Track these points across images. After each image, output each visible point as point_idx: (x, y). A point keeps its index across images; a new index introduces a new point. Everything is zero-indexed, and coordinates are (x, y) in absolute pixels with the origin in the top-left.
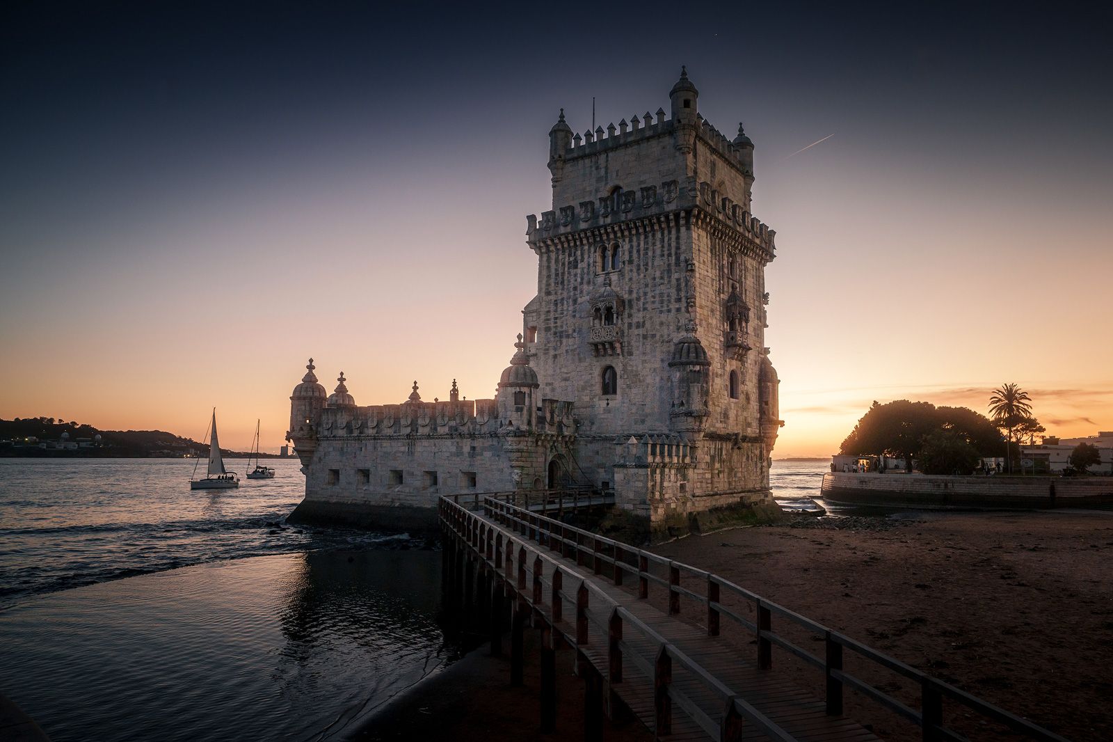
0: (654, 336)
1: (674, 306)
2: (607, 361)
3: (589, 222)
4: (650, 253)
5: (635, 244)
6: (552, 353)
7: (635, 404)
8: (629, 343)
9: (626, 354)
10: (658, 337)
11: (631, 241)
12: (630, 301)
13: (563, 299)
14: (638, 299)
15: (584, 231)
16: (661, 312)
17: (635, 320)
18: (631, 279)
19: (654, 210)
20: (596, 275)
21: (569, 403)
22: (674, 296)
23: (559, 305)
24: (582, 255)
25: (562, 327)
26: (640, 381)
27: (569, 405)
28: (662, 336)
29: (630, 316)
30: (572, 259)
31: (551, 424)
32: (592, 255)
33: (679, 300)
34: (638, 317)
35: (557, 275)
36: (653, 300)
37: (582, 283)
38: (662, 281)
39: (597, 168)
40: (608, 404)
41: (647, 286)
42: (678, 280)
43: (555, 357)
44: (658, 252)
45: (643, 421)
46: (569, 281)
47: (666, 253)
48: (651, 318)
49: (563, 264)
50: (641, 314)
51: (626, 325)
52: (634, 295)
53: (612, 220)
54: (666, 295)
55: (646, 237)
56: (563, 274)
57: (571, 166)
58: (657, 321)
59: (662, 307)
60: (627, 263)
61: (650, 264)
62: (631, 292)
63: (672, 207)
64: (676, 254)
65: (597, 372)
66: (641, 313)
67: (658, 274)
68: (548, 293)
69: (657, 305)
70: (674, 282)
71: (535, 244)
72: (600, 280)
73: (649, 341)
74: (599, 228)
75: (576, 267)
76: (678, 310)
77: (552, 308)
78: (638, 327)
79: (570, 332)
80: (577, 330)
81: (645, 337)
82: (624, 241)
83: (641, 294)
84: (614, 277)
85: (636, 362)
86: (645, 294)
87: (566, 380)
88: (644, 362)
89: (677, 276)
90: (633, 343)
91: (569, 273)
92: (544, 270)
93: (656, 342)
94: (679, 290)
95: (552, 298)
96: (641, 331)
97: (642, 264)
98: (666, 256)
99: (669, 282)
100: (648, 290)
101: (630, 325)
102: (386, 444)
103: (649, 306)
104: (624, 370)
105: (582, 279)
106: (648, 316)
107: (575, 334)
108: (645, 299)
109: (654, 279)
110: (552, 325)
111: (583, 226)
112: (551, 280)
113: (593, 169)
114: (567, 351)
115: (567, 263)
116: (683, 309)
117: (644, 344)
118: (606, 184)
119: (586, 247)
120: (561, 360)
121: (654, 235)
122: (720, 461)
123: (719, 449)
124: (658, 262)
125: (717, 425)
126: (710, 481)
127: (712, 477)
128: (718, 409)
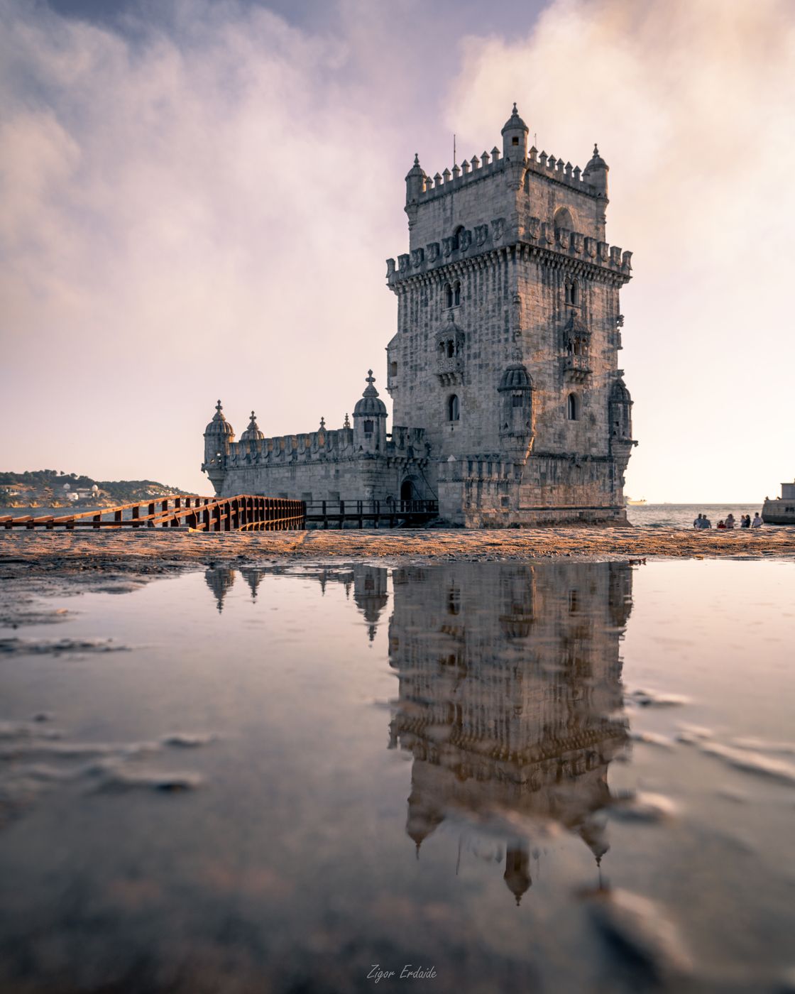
0: (487, 365)
1: (503, 337)
2: (451, 390)
3: (435, 263)
4: (484, 289)
5: (472, 280)
6: (409, 385)
7: (473, 428)
8: (468, 373)
9: (465, 383)
10: (491, 366)
11: (469, 278)
12: (469, 334)
13: (416, 336)
14: (475, 332)
15: (431, 271)
16: (493, 343)
17: (473, 351)
18: (469, 314)
19: (486, 248)
20: (442, 312)
21: (419, 430)
22: (503, 328)
23: (414, 341)
24: (431, 292)
25: (416, 361)
26: (477, 407)
27: (419, 432)
28: (494, 365)
29: (469, 347)
30: (423, 297)
31: (402, 448)
32: (439, 293)
33: (507, 331)
34: (475, 348)
35: (412, 313)
36: (486, 332)
37: (431, 320)
38: (493, 314)
39: (444, 210)
40: (452, 429)
41: (482, 319)
42: (506, 312)
43: (412, 388)
44: (491, 286)
45: (479, 444)
46: (421, 318)
47: (497, 287)
48: (485, 348)
49: (417, 303)
50: (477, 346)
51: (466, 356)
52: (472, 329)
53: (453, 260)
54: (496, 327)
55: (481, 273)
56: (417, 311)
57: (424, 209)
58: (490, 350)
59: (494, 338)
60: (466, 299)
61: (484, 299)
62: (469, 325)
63: (499, 244)
64: (505, 287)
65: (443, 400)
66: (478, 344)
67: (490, 307)
68: (405, 331)
69: (490, 336)
70: (503, 314)
71: (393, 285)
72: (445, 316)
73: (484, 370)
74: (442, 268)
75: (426, 305)
76: (506, 340)
77: (409, 344)
78: (475, 357)
79: (423, 365)
80: (428, 363)
81: (481, 366)
82: (464, 278)
83: (478, 327)
84: (456, 312)
85: (473, 389)
86: (481, 326)
87: (420, 409)
88: (480, 389)
89: (504, 308)
90: (471, 373)
91: (421, 311)
92: (402, 308)
93: (489, 371)
94: (507, 321)
95: (409, 334)
96: (477, 361)
97: (478, 299)
98: (497, 290)
99: (500, 314)
100: (483, 323)
101: (469, 356)
102: (275, 471)
103: (484, 338)
104: (465, 397)
105: (431, 316)
106: (483, 347)
107: (427, 367)
108: (481, 331)
109: (488, 312)
110: (409, 360)
111: (430, 266)
112: (407, 318)
113: (441, 210)
114: (421, 383)
115: (419, 302)
116: (510, 339)
117: (480, 372)
118: (452, 224)
119: (434, 286)
120: (416, 391)
121: (487, 272)
122: (554, 477)
123: (551, 467)
124: (490, 296)
125: (549, 445)
126: (539, 496)
127: (542, 493)
128: (551, 430)
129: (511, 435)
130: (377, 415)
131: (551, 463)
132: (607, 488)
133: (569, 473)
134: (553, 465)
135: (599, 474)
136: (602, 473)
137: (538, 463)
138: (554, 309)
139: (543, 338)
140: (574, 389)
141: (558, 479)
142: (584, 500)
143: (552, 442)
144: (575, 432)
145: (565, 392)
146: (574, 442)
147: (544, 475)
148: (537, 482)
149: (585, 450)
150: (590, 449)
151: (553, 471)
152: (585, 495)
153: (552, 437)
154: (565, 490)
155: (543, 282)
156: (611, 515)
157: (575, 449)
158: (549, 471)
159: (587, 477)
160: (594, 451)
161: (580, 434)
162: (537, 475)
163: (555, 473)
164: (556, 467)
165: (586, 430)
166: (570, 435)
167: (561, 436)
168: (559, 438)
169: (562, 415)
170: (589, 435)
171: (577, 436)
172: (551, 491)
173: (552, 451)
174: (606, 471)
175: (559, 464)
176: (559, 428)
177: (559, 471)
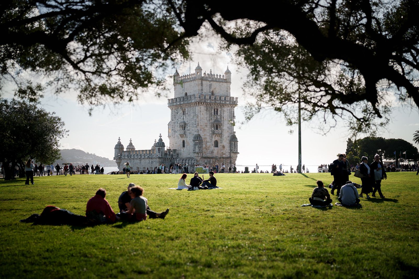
0: (191, 133)
1: (195, 126)
2: (183, 139)
4: (191, 112)
5: (188, 109)
6: (173, 136)
7: (188, 150)
9: (186, 137)
12: (187, 124)
13: (175, 122)
15: (179, 105)
16: (192, 127)
18: (187, 118)
19: (190, 102)
21: (175, 150)
24: (179, 111)
25: (175, 129)
26: (189, 144)
27: (175, 151)
29: (187, 128)
30: (177, 112)
31: (169, 155)
32: (181, 111)
33: (195, 124)
37: (179, 118)
40: (184, 150)
41: (190, 120)
45: (189, 154)
46: (176, 117)
47: (193, 112)
49: (175, 113)
50: (189, 127)
53: (183, 103)
54: (193, 123)
57: (178, 85)
58: (192, 129)
60: (187, 114)
62: (187, 121)
63: (193, 101)
64: (195, 113)
65: (182, 141)
68: (173, 120)
69: (192, 125)
71: (170, 107)
72: (182, 117)
74: (181, 104)
75: (178, 114)
77: (174, 124)
78: (189, 130)
80: (178, 130)
82: (186, 108)
83: (189, 122)
84: (184, 117)
85: (188, 139)
87: (176, 143)
88: (190, 139)
90: (188, 135)
91: (176, 115)
92: (172, 113)
93: (191, 135)
94: (195, 122)
95: (173, 121)
96: (189, 132)
97: (189, 114)
99: (194, 120)
101: (187, 130)
103: (190, 125)
104: (187, 141)
107: (178, 132)
109: (191, 118)
110: (173, 129)
111: (178, 103)
112: (174, 116)
113: (182, 87)
114: (176, 136)
118: (185, 92)
119: (179, 109)
120: (175, 138)
121: (191, 108)
124: (192, 114)
128: (209, 151)
129: (195, 153)
130: (162, 147)
131: (209, 160)
136: (227, 162)
137: (204, 160)
138: (210, 117)
139: (206, 126)
140: (217, 138)
143: (209, 154)
145: (214, 140)
149: (221, 156)
155: (206, 110)
157: (217, 155)
158: (208, 162)
160: (224, 156)
162: (204, 163)
163: (210, 162)
164: (210, 161)
165: (221, 150)
166: (215, 152)
167: (212, 152)
169: (213, 146)
170: (222, 151)
171: (218, 152)
173: (209, 157)
174: (229, 161)
175: (211, 160)
176: (211, 150)
177: (211, 162)
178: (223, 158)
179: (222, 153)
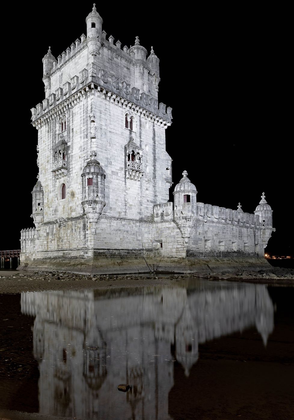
122: (52, 234)
123: (51, 229)
125: (50, 217)
126: (46, 245)
127: (47, 243)
128: (51, 209)
131: (51, 226)
132: (81, 236)
133: (59, 230)
134: (52, 227)
135: (76, 228)
136: (78, 227)
137: (45, 228)
140: (62, 181)
141: (54, 235)
142: (67, 245)
143: (52, 215)
144: (62, 207)
145: (58, 184)
146: (62, 212)
147: (48, 234)
148: (45, 238)
149: (69, 214)
150: (71, 214)
151: (52, 231)
152: (68, 243)
153: (51, 213)
154: (58, 241)
156: (81, 254)
157: (62, 216)
158: (50, 231)
159: (69, 231)
160: (74, 215)
161: (65, 206)
162: (45, 234)
164: (53, 228)
165: (69, 203)
166: (60, 209)
167: (56, 211)
168: (55, 212)
169: (56, 199)
170: (71, 205)
171: (64, 208)
172: (51, 242)
173: (51, 220)
174: (81, 225)
175: (55, 226)
176: (55, 206)
177: (54, 230)
178: (72, 219)
179: (71, 207)
